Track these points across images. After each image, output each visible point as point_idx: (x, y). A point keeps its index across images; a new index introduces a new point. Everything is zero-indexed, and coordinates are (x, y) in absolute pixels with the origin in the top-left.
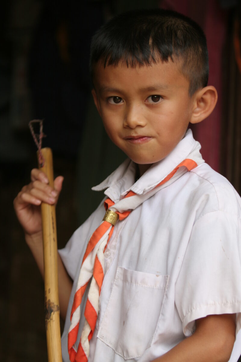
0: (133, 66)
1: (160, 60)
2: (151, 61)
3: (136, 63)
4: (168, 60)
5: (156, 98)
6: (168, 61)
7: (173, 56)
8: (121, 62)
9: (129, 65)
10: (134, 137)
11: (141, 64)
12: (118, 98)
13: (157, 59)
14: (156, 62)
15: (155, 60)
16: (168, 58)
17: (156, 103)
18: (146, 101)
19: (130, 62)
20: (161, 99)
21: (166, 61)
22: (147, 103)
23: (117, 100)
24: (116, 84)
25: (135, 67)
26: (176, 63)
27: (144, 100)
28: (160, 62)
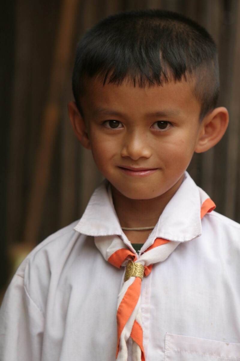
0: (142, 85)
1: (173, 79)
2: (162, 79)
3: (146, 81)
4: (181, 78)
5: (163, 124)
6: (181, 80)
7: (187, 73)
8: (127, 81)
9: (137, 85)
10: (134, 169)
11: (151, 84)
12: (114, 122)
13: (169, 78)
14: (167, 81)
15: (167, 78)
16: (181, 76)
17: (163, 130)
18: (152, 127)
19: (138, 80)
20: (168, 126)
21: (179, 80)
22: (153, 130)
23: (113, 124)
24: (117, 106)
25: (144, 87)
26: (190, 82)
27: (150, 127)
28: (173, 82)
